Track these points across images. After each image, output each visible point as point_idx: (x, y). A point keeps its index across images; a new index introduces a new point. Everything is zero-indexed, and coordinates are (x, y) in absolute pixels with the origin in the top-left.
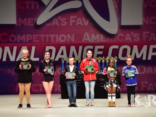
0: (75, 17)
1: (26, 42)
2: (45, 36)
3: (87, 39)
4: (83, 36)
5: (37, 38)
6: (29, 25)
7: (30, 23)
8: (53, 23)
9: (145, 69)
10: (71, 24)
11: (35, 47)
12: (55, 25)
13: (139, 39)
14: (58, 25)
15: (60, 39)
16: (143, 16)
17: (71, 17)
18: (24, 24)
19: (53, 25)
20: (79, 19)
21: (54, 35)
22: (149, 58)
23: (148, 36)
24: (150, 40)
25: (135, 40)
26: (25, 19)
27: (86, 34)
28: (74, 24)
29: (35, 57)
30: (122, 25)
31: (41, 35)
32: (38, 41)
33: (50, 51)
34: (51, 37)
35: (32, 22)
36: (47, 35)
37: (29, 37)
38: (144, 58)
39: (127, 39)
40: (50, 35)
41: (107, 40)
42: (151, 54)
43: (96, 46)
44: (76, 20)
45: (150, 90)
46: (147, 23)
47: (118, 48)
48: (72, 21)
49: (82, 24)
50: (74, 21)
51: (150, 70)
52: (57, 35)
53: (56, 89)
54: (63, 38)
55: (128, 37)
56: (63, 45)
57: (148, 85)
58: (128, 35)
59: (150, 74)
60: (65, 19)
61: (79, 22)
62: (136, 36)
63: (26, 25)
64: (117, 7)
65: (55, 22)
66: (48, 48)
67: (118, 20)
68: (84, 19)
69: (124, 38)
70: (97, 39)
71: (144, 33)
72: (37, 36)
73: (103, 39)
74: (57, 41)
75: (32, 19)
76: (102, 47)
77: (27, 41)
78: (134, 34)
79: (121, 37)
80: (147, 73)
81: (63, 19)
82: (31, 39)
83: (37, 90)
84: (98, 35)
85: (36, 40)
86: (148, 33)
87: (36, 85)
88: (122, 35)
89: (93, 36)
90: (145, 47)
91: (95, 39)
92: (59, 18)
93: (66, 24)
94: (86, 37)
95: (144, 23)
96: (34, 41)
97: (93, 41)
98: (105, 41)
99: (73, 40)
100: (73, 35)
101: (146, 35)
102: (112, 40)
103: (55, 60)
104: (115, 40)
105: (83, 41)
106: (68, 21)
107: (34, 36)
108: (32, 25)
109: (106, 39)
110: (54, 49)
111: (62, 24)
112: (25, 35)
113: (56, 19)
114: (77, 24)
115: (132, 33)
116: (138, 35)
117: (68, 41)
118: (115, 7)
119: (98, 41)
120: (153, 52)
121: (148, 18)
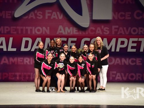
0: (50, 11)
1: (4, 34)
2: (22, 28)
3: (61, 32)
4: (58, 29)
5: (14, 30)
6: (7, 17)
7: (8, 16)
8: (30, 16)
9: (114, 60)
10: (47, 18)
11: (12, 38)
12: (32, 18)
13: (108, 32)
14: (34, 18)
15: (36, 31)
16: (112, 12)
17: (47, 11)
18: (2, 16)
19: (30, 18)
20: (54, 13)
21: (31, 28)
22: (118, 50)
23: (117, 30)
24: (118, 33)
25: (105, 33)
26: (4, 12)
27: (61, 27)
28: (49, 17)
29: (12, 47)
30: (93, 19)
31: (18, 27)
32: (15, 33)
33: (27, 42)
34: (28, 29)
35: (10, 15)
36: (24, 28)
37: (7, 29)
38: (113, 50)
39: (97, 32)
40: (27, 28)
41: (79, 33)
42: (119, 46)
43: (69, 38)
44: (51, 13)
45: (118, 79)
46: (116, 18)
47: (89, 41)
48: (47, 15)
49: (57, 18)
50: (50, 15)
51: (118, 61)
52: (34, 28)
53: (32, 77)
54: (39, 30)
55: (99, 31)
56: (39, 37)
57: (116, 75)
58: (99, 28)
59: (118, 64)
60: (41, 13)
61: (54, 15)
62: (106, 30)
63: (4, 17)
64: (89, 3)
65: (32, 16)
66: (24, 39)
67: (89, 14)
68: (58, 13)
69: (95, 31)
70: (70, 32)
71: (114, 27)
72: (15, 27)
73: (76, 32)
74: (33, 33)
75: (10, 12)
76: (75, 39)
77: (5, 32)
78: (104, 27)
79: (92, 31)
80: (115, 64)
81: (39, 13)
82: (9, 30)
83: (14, 78)
84: (71, 28)
85: (13, 31)
86: (117, 27)
87: (13, 74)
88: (94, 29)
89: (67, 28)
90: (114, 40)
91: (69, 32)
92: (36, 12)
93: (41, 17)
94: (61, 30)
95: (113, 17)
96: (12, 32)
97: (66, 33)
98: (77, 33)
99: (48, 32)
100: (48, 28)
101: (115, 28)
102: (84, 33)
103: (31, 51)
104: (87, 33)
105: (58, 33)
106: (44, 15)
107: (12, 27)
108: (10, 17)
109: (78, 31)
110: (30, 40)
111: (38, 17)
112: (3, 27)
113: (32, 13)
114: (52, 18)
115: (103, 27)
116: (108, 29)
117: (44, 33)
118: (87, 3)
119: (72, 33)
120: (121, 44)
121: (117, 13)
